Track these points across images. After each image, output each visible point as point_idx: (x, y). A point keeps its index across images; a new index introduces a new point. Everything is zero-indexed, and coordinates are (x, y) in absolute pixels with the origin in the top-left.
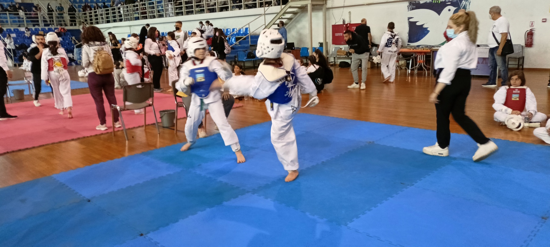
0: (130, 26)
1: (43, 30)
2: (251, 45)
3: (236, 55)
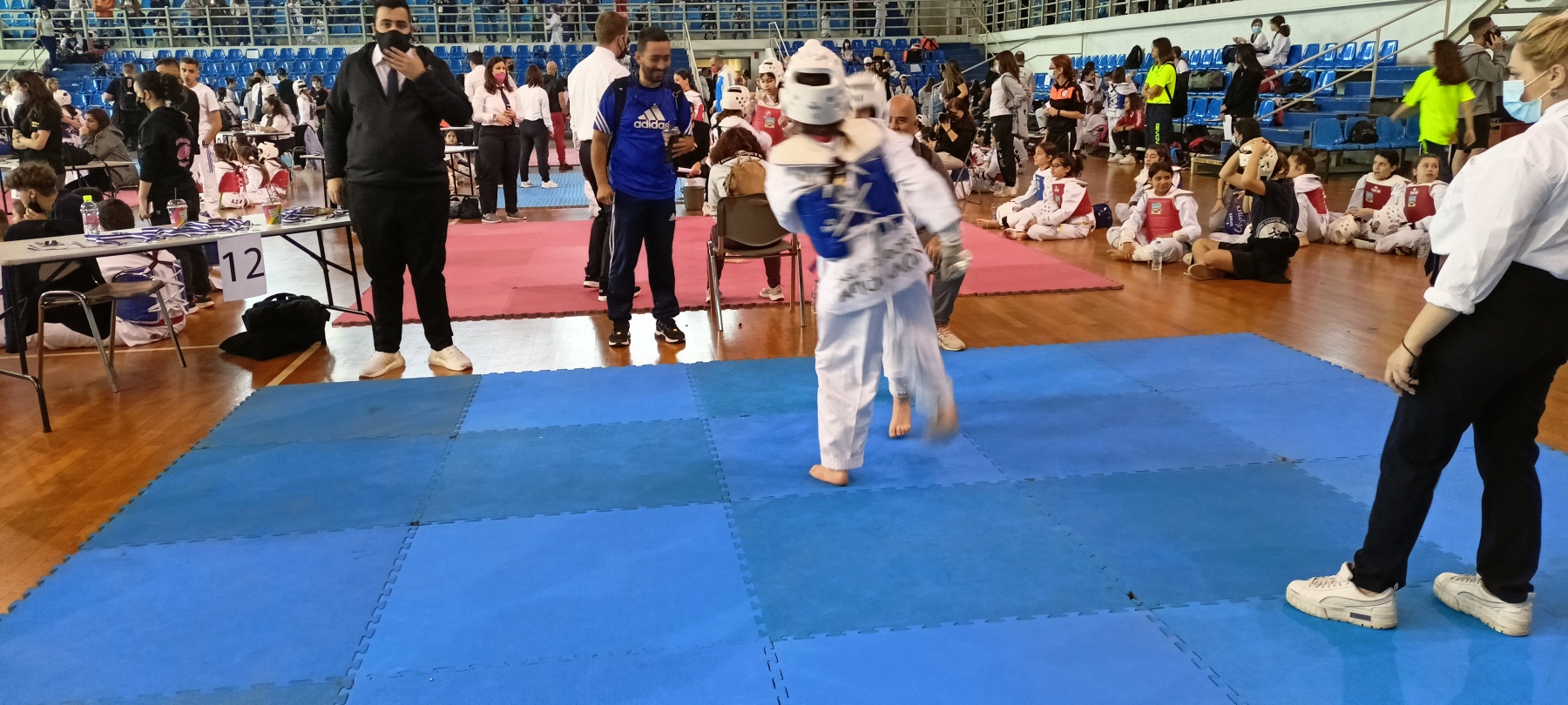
0: (1083, 34)
1: (885, 45)
2: (1373, 100)
3: (1310, 129)
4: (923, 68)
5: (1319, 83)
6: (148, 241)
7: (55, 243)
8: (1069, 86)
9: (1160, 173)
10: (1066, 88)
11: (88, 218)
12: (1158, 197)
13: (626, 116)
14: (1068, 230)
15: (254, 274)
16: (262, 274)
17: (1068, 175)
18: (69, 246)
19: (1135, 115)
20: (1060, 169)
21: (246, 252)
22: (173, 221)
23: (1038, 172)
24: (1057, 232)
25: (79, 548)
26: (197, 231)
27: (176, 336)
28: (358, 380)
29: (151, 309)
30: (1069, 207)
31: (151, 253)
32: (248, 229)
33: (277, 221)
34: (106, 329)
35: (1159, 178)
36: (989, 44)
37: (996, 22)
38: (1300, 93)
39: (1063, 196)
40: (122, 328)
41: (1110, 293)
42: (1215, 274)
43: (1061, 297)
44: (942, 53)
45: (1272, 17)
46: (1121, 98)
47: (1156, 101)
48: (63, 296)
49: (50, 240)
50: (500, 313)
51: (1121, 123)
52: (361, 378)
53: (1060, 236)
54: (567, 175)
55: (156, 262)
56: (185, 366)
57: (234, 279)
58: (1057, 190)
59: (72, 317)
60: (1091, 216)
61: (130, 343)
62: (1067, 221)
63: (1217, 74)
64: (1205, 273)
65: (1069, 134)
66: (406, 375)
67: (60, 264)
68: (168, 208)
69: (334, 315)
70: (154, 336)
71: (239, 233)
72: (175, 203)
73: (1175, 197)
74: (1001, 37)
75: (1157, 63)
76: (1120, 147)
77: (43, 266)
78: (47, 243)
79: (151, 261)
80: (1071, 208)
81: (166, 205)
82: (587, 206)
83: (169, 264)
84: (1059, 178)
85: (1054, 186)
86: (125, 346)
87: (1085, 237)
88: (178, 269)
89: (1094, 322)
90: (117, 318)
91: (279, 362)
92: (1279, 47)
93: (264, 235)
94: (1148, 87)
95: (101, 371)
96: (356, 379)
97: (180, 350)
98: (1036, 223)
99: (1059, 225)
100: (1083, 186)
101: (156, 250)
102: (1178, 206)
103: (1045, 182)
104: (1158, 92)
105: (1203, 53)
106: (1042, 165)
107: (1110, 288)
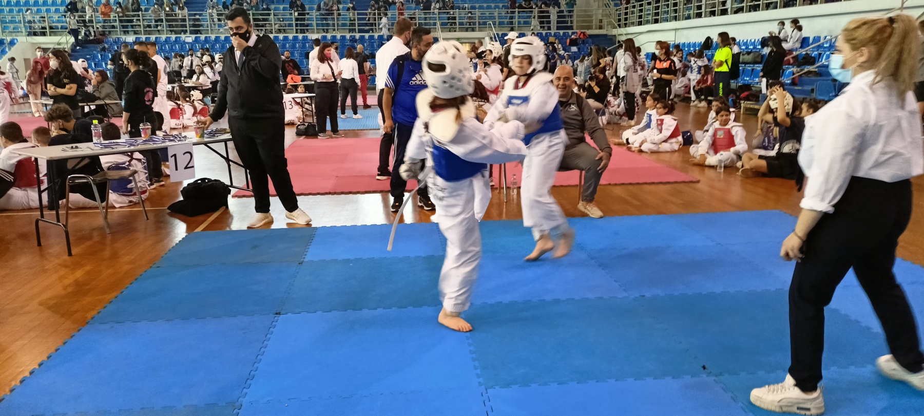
1: (556, 36)
3: (814, 87)
4: (579, 49)
5: (820, 60)
6: (129, 146)
7: (77, 147)
8: (667, 60)
9: (722, 113)
10: (666, 61)
11: (95, 133)
12: (722, 127)
13: (404, 77)
14: (666, 147)
15: (189, 166)
16: (193, 167)
17: (666, 114)
18: (85, 149)
19: (707, 78)
20: (661, 110)
21: (184, 154)
22: (143, 135)
23: (649, 112)
24: (659, 148)
25: (87, 323)
26: (157, 141)
27: (143, 201)
28: (246, 229)
29: (129, 186)
30: (667, 133)
31: (129, 154)
32: (185, 140)
33: (202, 136)
34: (104, 197)
35: (722, 116)
36: (618, 35)
37: (623, 22)
38: (809, 65)
39: (663, 126)
40: (113, 197)
41: (691, 185)
42: (756, 174)
43: (661, 186)
44: (590, 40)
45: (791, 20)
46: (700, 67)
47: (720, 69)
48: (81, 178)
49: (74, 145)
50: (328, 191)
51: (699, 82)
52: (248, 228)
53: (661, 150)
54: (368, 111)
55: (132, 158)
56: (148, 219)
57: (177, 169)
58: (659, 122)
59: (85, 190)
60: (680, 138)
61: (117, 206)
62: (665, 141)
63: (757, 54)
64: (750, 173)
65: (667, 89)
66: (273, 227)
67: (79, 160)
68: (140, 128)
69: (233, 191)
70: (130, 202)
71: (180, 143)
72: (144, 125)
73: (732, 127)
74: (626, 31)
75: (721, 47)
76: (698, 97)
77: (69, 160)
78: (72, 147)
79: (130, 158)
80: (669, 133)
81: (139, 126)
82: (379, 129)
83: (139, 160)
84: (661, 115)
85: (657, 120)
86: (114, 207)
87: (676, 151)
88: (144, 163)
89: (682, 202)
90: (110, 191)
91: (201, 218)
92: (796, 37)
93: (195, 144)
94: (715, 61)
95: (100, 221)
96: (245, 228)
97: (145, 210)
98: (646, 141)
99: (660, 143)
100: (675, 120)
101: (132, 152)
102: (733, 133)
103: (652, 117)
104: (721, 64)
105: (749, 41)
106: (651, 107)
107: (692, 182)
